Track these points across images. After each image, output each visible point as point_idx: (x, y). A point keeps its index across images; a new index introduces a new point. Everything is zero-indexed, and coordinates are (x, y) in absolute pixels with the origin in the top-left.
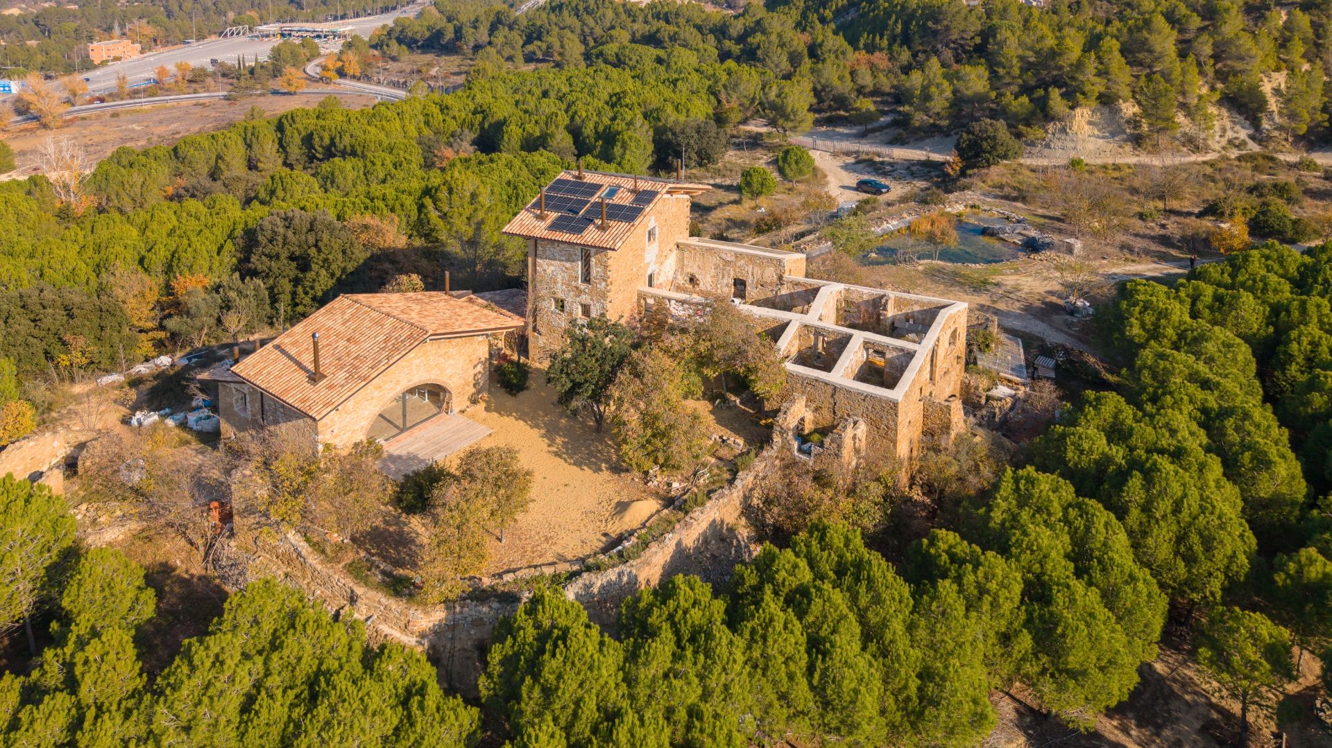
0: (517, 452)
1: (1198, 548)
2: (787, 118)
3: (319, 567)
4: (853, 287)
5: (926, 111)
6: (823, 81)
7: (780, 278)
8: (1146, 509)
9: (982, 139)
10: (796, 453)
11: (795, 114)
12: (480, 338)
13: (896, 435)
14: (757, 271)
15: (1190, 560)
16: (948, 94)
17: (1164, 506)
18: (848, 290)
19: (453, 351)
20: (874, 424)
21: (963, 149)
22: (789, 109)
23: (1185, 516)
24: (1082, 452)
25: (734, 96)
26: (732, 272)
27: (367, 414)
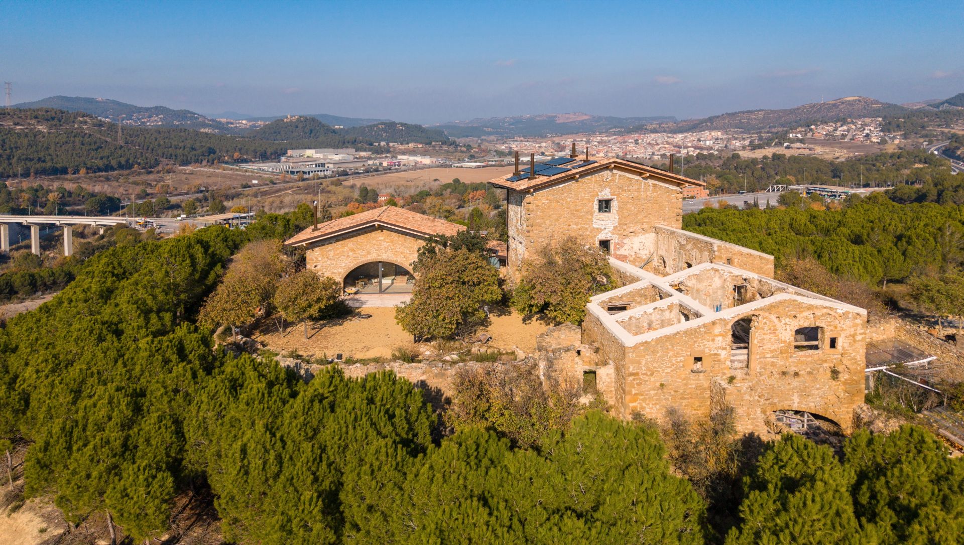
14: (698, 255)
26: (684, 256)
27: (343, 265)
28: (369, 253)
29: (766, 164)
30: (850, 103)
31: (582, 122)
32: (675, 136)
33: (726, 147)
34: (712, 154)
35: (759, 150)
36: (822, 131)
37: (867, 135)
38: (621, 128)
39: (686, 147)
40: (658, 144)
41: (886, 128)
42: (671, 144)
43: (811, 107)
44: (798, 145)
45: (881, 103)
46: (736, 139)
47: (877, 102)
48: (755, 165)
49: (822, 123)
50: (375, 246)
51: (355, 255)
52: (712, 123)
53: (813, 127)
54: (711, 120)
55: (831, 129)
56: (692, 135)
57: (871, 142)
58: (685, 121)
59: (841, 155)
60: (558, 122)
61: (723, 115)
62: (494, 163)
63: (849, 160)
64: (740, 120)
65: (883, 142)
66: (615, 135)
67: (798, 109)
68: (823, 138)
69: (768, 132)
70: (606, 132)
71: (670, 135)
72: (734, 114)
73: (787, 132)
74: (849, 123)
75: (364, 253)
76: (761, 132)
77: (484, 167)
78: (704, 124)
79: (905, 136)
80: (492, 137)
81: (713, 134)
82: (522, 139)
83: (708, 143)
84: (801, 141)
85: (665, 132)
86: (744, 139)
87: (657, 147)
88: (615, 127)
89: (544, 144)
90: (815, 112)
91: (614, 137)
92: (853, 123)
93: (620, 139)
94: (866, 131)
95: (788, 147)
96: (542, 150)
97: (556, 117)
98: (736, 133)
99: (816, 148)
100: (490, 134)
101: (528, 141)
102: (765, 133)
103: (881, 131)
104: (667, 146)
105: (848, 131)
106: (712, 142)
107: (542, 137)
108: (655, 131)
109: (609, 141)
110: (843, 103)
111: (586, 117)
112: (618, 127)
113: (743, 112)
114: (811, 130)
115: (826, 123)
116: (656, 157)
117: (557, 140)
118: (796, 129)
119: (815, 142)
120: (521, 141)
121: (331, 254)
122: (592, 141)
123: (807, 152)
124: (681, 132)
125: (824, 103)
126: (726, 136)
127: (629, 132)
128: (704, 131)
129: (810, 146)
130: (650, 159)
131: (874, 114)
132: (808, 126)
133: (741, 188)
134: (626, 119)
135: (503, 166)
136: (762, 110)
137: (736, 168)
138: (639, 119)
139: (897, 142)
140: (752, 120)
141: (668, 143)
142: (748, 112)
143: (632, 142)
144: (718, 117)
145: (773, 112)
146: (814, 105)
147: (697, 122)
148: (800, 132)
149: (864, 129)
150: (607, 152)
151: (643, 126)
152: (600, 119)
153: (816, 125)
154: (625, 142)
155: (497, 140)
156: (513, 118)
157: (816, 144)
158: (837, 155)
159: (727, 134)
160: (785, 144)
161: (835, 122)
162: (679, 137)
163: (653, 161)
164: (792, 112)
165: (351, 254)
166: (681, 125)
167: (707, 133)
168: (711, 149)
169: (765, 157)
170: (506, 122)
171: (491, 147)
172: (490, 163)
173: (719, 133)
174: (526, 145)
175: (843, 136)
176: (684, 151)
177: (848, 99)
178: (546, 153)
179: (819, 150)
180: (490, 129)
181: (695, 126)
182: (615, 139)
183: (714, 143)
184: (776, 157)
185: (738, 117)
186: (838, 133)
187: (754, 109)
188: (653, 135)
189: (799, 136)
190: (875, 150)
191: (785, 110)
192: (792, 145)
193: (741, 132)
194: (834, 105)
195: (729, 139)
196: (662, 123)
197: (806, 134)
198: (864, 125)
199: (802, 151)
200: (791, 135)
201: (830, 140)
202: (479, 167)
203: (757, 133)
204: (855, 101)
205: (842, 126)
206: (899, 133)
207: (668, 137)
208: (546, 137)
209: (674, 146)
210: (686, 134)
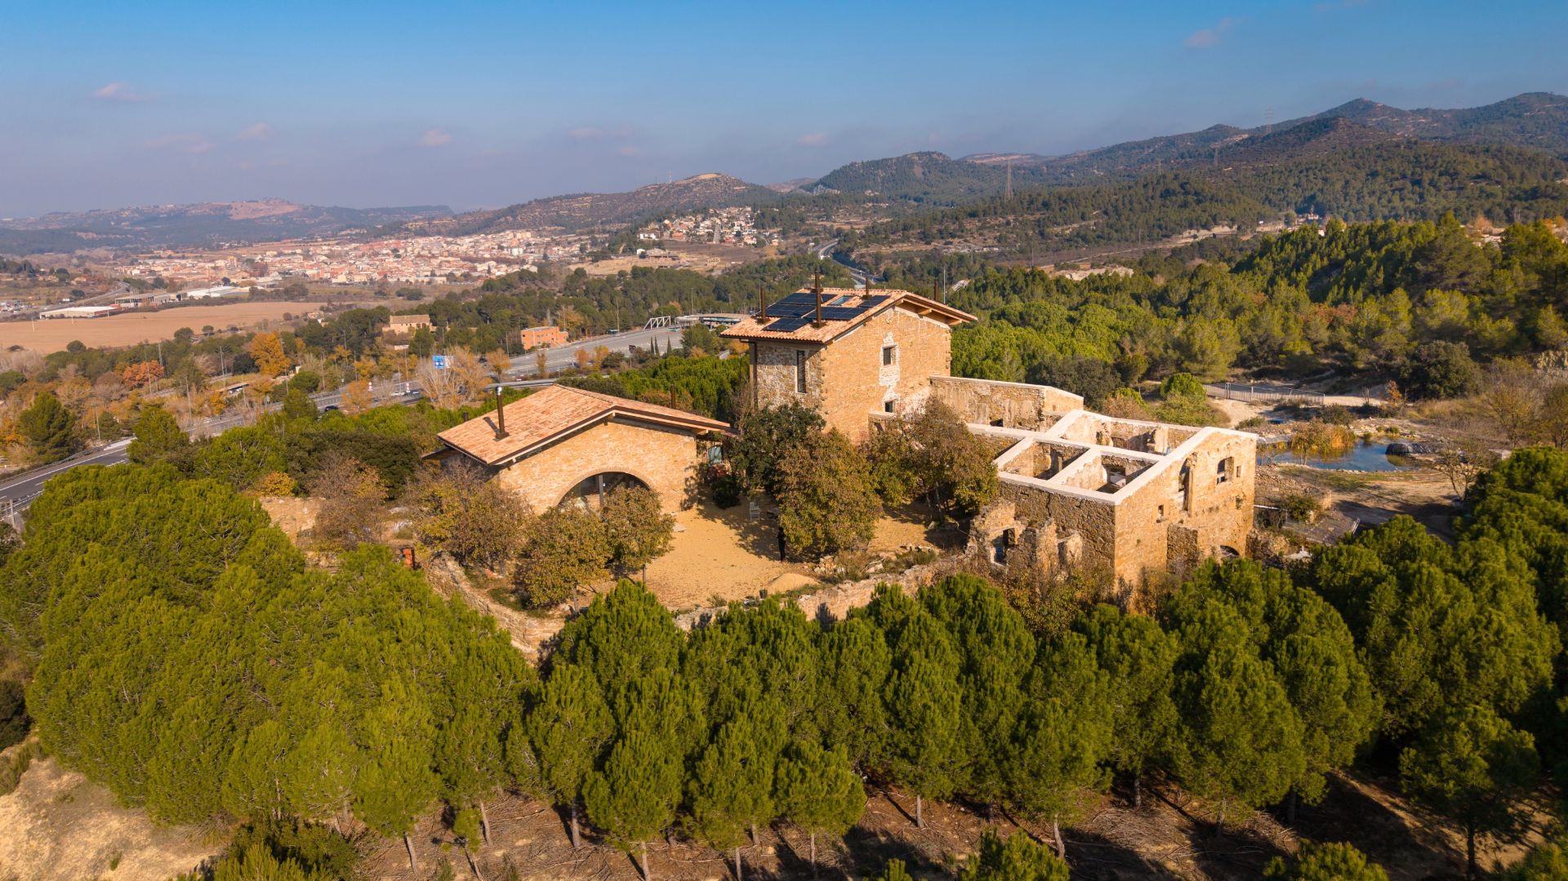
0: (659, 494)
1: (1461, 668)
2: (1192, 358)
3: (468, 591)
4: (1121, 421)
5: (1374, 349)
6: (1260, 332)
7: (1039, 413)
8: (1398, 621)
9: (1430, 366)
10: (992, 561)
11: (1203, 353)
12: (687, 439)
13: (1113, 548)
14: (1015, 405)
15: (1448, 684)
16: (1406, 325)
17: (1419, 615)
18: (1116, 424)
19: (653, 445)
20: (1090, 536)
21: (1404, 380)
22: (1196, 348)
23: (1447, 627)
24: (1337, 569)
25: (1140, 342)
26: (988, 410)
27: (555, 485)
28: (589, 461)
29: (627, 284)
30: (707, 184)
31: (285, 217)
32: (459, 241)
33: (545, 257)
34: (527, 271)
35: (604, 262)
36: (681, 227)
37: (738, 234)
38: (361, 227)
39: (484, 260)
40: (434, 256)
41: (760, 223)
42: (457, 256)
43: (657, 190)
44: (656, 251)
45: (745, 184)
46: (558, 244)
47: (739, 183)
48: (612, 287)
49: (677, 217)
50: (598, 450)
51: (571, 468)
52: (515, 217)
53: (667, 222)
54: (512, 211)
55: (691, 225)
56: (487, 240)
57: (746, 244)
58: (470, 214)
59: (712, 265)
60: (235, 218)
61: (530, 203)
62: (132, 305)
63: (727, 273)
64: (557, 212)
65: (760, 244)
66: (352, 241)
67: (638, 193)
68: (684, 239)
69: (604, 232)
70: (334, 235)
71: (449, 239)
72: (547, 201)
73: (634, 231)
74: (712, 216)
75: (583, 463)
76: (593, 232)
77: (112, 313)
78: (502, 220)
79: (784, 235)
80: (100, 252)
81: (519, 236)
82: (170, 252)
83: (515, 252)
84: (659, 245)
85: (439, 233)
86: (569, 243)
87: (435, 262)
88: (349, 227)
89: (221, 263)
90: (662, 198)
91: (353, 245)
92: (717, 216)
93: (364, 248)
94: (737, 228)
95: (643, 256)
96: (224, 274)
97: (229, 207)
98: (553, 233)
99: (681, 255)
100: (93, 244)
101: (183, 258)
102: (599, 233)
103: (754, 227)
104: (450, 259)
105: (713, 227)
106: (521, 250)
107: (212, 249)
108: (423, 233)
109: (347, 252)
110: (697, 183)
111: (290, 209)
112: (356, 227)
113: (560, 198)
114: (666, 227)
115: (683, 215)
116: (440, 280)
117: (245, 253)
118: (646, 226)
119: (677, 246)
120: (170, 257)
121: (536, 470)
122: (315, 254)
123: (669, 263)
124: (468, 233)
125: (673, 184)
126: (539, 240)
127: (379, 235)
128: (503, 231)
129: (673, 253)
130: (429, 283)
131: (739, 200)
132: (660, 221)
133: (612, 324)
134: (366, 212)
135: (154, 310)
136: (586, 195)
137: (586, 293)
138: (387, 211)
139: (775, 242)
140: (574, 211)
141: (451, 254)
142: (568, 197)
143: (388, 254)
144: (523, 206)
145: (604, 198)
146: (660, 187)
147: (490, 216)
148: (653, 231)
149: (733, 225)
150: (350, 273)
151: (402, 223)
152: (317, 211)
153: (672, 220)
154: (376, 254)
155: (116, 257)
156: (137, 210)
157: (679, 249)
158: (710, 265)
159: (541, 236)
160: (639, 251)
161: (694, 213)
162: (465, 244)
163: (435, 287)
164: (631, 197)
165: (564, 467)
166: (464, 221)
167: (509, 234)
168: (523, 262)
169: (622, 274)
170: (125, 220)
171: (107, 272)
172: (124, 305)
173: (529, 235)
174: (184, 267)
175: (710, 235)
176: (482, 267)
177: (703, 177)
178: (233, 281)
179: (685, 259)
180: (91, 235)
181: (488, 224)
182: (355, 249)
183: (525, 252)
184: (636, 272)
185: (554, 205)
186: (702, 231)
187: (576, 192)
188: (422, 241)
189: (653, 236)
190: (753, 258)
191: (622, 195)
192: (649, 252)
193: (562, 232)
194: (686, 187)
195: (548, 244)
196: (433, 219)
197: (662, 235)
198: (731, 218)
199: (661, 262)
200: (642, 236)
201: (695, 244)
202: (102, 315)
203: (588, 233)
204: (712, 180)
205: (704, 220)
206: (776, 230)
207: (449, 243)
208: (219, 248)
209: (464, 260)
210: (475, 238)
